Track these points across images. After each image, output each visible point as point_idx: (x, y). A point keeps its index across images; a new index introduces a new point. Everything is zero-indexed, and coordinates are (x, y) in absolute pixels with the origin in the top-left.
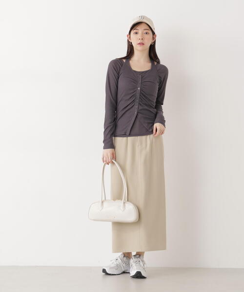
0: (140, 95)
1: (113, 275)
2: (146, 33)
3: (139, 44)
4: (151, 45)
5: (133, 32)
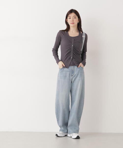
0: (73, 49)
1: (61, 137)
3: (71, 23)
5: (68, 18)
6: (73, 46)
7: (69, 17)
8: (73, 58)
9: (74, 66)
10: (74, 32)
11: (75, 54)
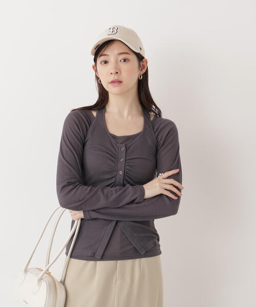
2: (125, 60)
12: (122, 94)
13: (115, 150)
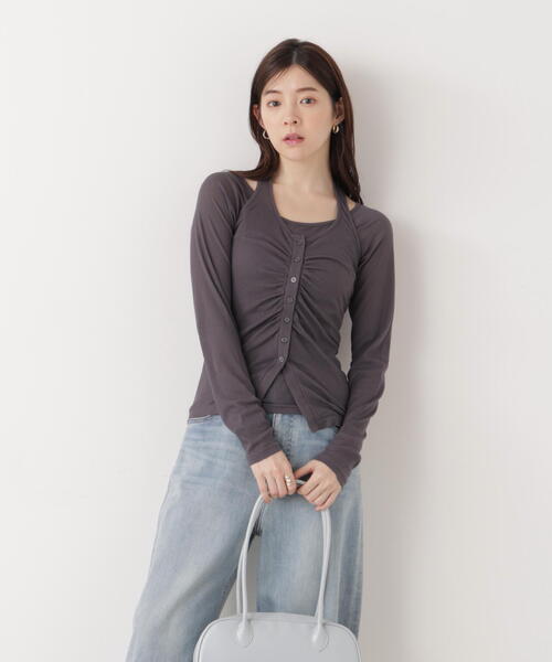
0: (297, 302)
2: (309, 101)
3: (287, 139)
4: (332, 134)
5: (265, 99)
6: (294, 280)
7: (271, 97)
8: (290, 366)
9: (286, 417)
10: (306, 187)
11: (306, 336)
12: (302, 160)
13: (288, 243)
